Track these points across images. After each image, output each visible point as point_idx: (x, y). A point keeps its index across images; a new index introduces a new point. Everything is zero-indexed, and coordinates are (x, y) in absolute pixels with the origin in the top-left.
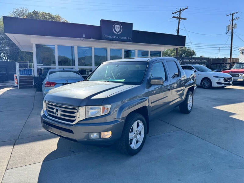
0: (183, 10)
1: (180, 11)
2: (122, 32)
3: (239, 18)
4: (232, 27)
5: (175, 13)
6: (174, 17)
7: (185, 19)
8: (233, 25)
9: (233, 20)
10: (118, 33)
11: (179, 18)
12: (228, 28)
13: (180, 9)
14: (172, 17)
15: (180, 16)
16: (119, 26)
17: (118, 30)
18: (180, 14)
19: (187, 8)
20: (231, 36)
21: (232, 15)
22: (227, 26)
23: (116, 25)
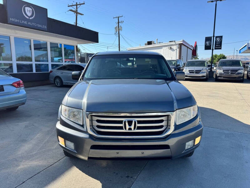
0: (81, 4)
1: (77, 5)
2: (35, 17)
3: (123, 21)
4: (118, 29)
5: (71, 6)
6: (71, 10)
7: (82, 14)
8: (120, 27)
9: (119, 23)
10: (30, 18)
11: (76, 12)
12: (116, 29)
13: (77, 3)
14: (69, 10)
15: (77, 10)
16: (31, 9)
17: (29, 14)
18: (77, 8)
19: (84, 4)
20: (118, 37)
21: (117, 18)
22: (115, 27)
23: (26, 6)
